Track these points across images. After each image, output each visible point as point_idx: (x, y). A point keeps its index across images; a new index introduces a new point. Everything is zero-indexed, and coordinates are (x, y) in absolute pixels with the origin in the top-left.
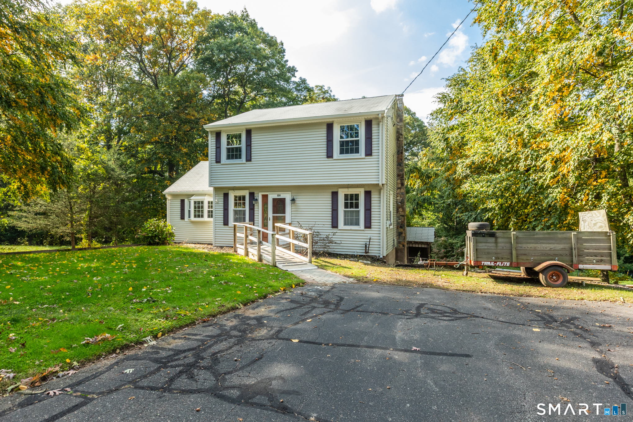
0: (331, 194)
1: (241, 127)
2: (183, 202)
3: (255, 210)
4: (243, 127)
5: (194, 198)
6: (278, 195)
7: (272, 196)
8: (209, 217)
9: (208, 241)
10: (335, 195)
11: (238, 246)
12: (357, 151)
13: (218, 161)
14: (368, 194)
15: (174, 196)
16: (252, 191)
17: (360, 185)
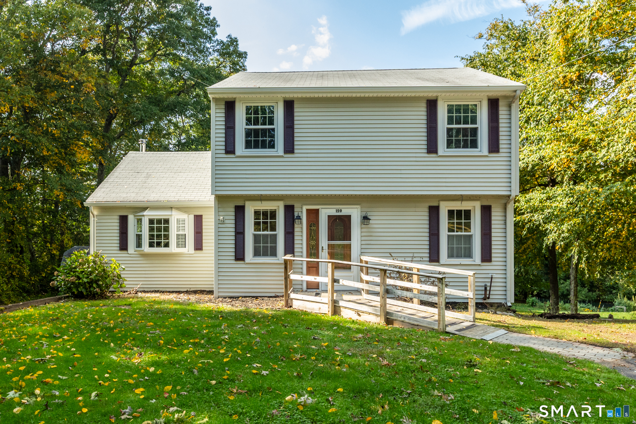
0: (427, 210)
1: (275, 95)
2: (124, 220)
3: (296, 234)
4: (279, 96)
5: (149, 214)
6: (338, 211)
7: (326, 212)
8: (178, 246)
9: (206, 287)
10: (434, 212)
11: (292, 296)
12: (474, 144)
13: (230, 149)
14: (486, 211)
15: (106, 209)
16: (289, 203)
17: (473, 196)
